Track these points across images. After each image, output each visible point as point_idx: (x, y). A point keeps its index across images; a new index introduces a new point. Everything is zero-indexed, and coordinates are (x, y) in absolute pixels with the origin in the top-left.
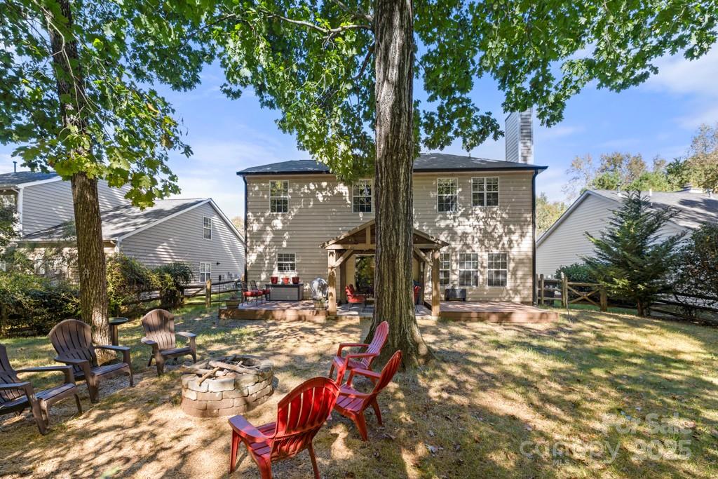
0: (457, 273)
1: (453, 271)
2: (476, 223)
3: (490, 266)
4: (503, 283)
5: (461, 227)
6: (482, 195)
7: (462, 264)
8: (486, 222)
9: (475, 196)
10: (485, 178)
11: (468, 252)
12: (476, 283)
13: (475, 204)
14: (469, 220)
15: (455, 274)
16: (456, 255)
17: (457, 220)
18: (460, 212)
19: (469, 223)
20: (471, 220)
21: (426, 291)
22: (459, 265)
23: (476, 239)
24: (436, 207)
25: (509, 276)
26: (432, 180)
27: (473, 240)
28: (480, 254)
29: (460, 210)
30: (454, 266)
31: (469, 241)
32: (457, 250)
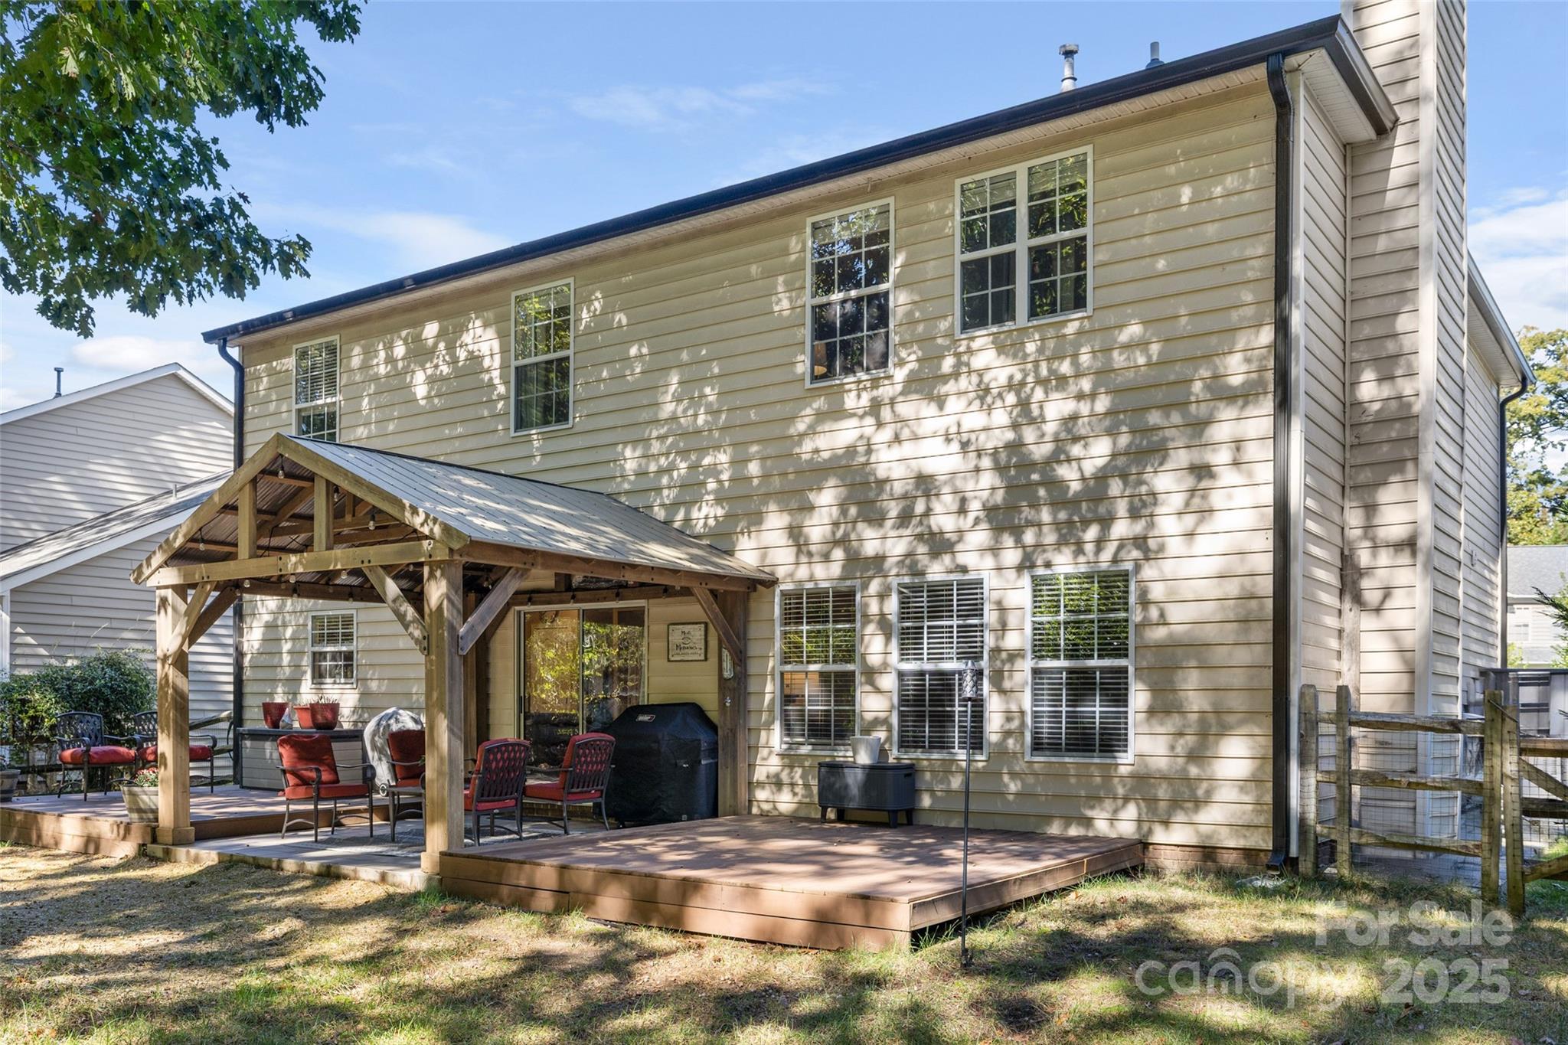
0: (888, 681)
1: (870, 673)
2: (975, 420)
3: (1043, 645)
4: (1111, 740)
5: (907, 449)
6: (1004, 267)
7: (910, 640)
8: (1024, 404)
9: (973, 274)
10: (1021, 170)
11: (937, 572)
12: (976, 741)
13: (975, 316)
14: (940, 402)
15: (878, 691)
16: (882, 596)
17: (886, 414)
18: (900, 375)
19: (941, 424)
20: (953, 405)
21: (760, 774)
22: (894, 644)
23: (975, 506)
24: (803, 365)
25: (1139, 698)
26: (789, 231)
27: (962, 511)
28: (990, 580)
29: (901, 363)
30: (876, 647)
31: (944, 521)
32: (890, 562)
